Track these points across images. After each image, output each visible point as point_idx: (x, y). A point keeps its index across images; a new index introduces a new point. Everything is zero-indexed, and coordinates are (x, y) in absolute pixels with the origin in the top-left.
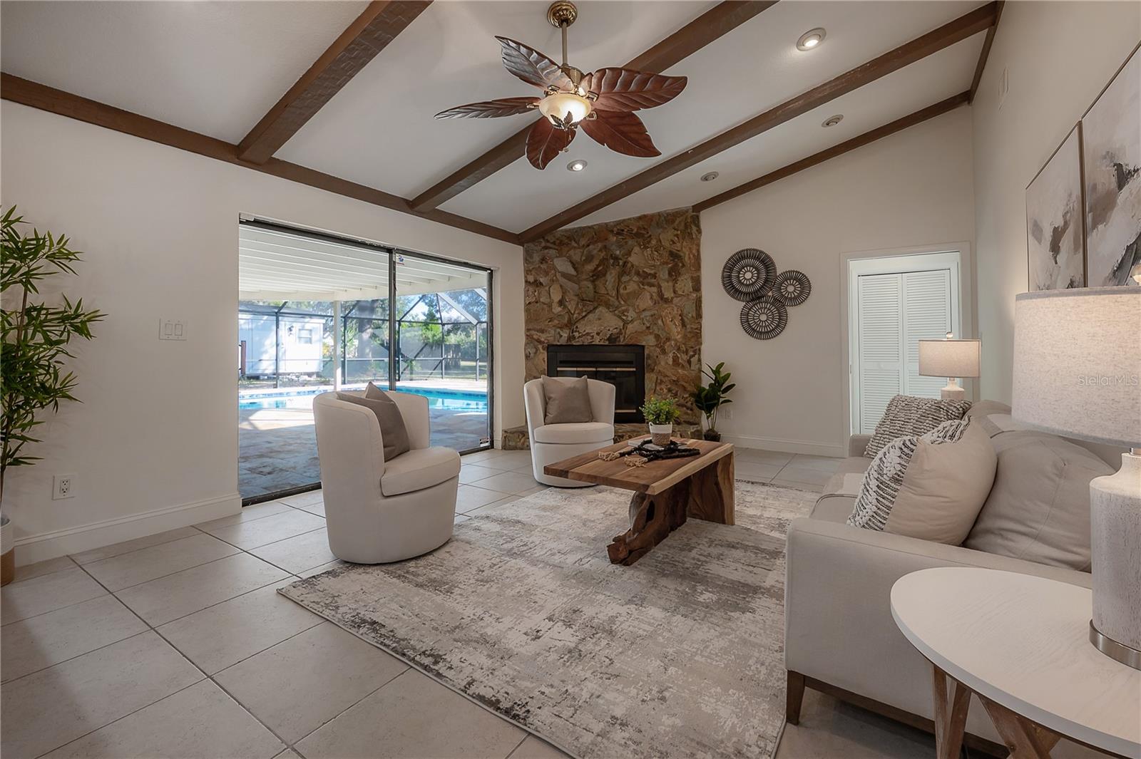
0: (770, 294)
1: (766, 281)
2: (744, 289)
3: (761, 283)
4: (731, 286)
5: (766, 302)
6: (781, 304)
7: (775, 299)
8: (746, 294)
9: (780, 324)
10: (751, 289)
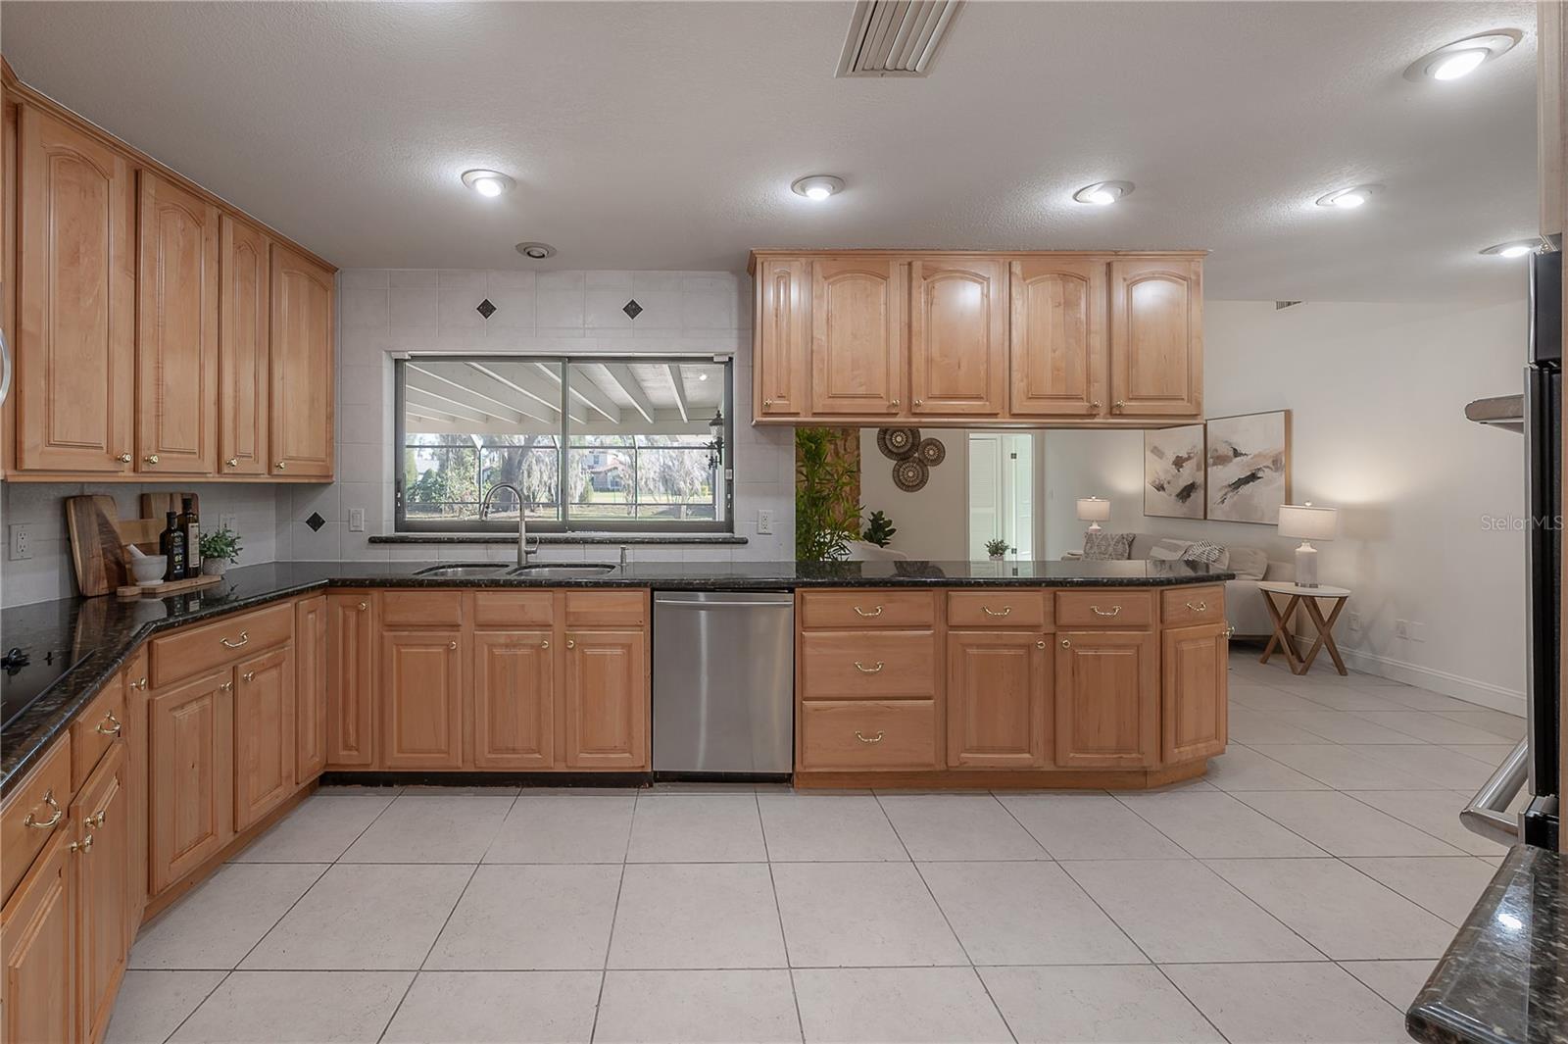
0: (916, 455)
1: (913, 445)
2: (895, 450)
3: (909, 445)
4: (886, 449)
5: (914, 462)
6: (923, 463)
7: (920, 460)
8: (896, 454)
9: (921, 482)
10: (902, 451)
